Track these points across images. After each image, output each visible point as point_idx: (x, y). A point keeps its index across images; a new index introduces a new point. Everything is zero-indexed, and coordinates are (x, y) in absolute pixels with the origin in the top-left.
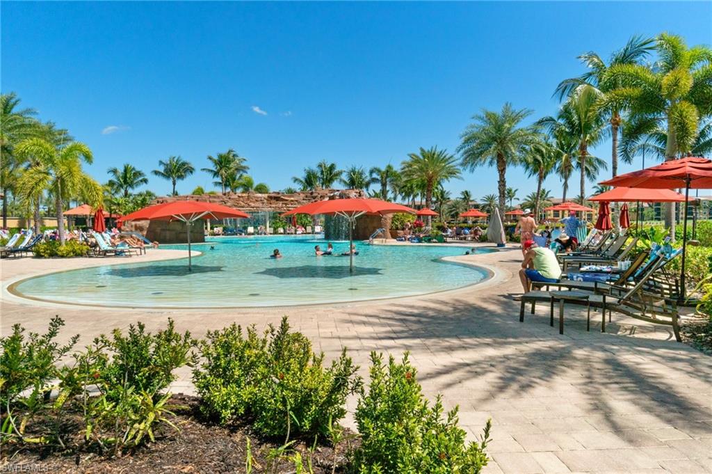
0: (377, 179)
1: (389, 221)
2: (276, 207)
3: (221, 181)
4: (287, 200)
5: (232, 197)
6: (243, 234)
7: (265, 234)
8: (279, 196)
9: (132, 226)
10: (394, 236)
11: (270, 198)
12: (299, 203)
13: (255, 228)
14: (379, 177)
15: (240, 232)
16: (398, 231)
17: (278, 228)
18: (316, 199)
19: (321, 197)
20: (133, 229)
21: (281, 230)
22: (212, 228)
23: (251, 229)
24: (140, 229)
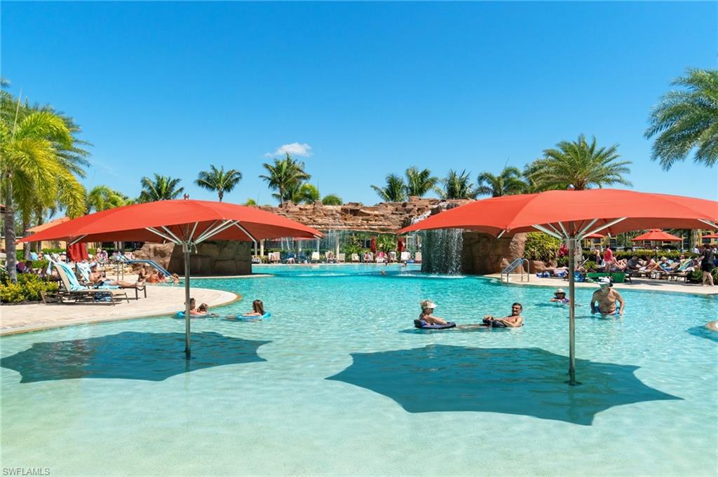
0: (488, 189)
1: (522, 247)
2: (353, 225)
3: (279, 194)
4: (369, 215)
5: (291, 210)
6: (306, 262)
7: (335, 262)
8: (356, 208)
9: (150, 250)
10: (531, 269)
11: (345, 211)
12: (387, 219)
13: (322, 253)
14: (490, 186)
15: (303, 259)
16: (535, 262)
17: (351, 253)
18: (411, 214)
19: (419, 210)
20: (152, 254)
21: (355, 257)
22: (266, 253)
23: (316, 256)
24: (161, 254)
